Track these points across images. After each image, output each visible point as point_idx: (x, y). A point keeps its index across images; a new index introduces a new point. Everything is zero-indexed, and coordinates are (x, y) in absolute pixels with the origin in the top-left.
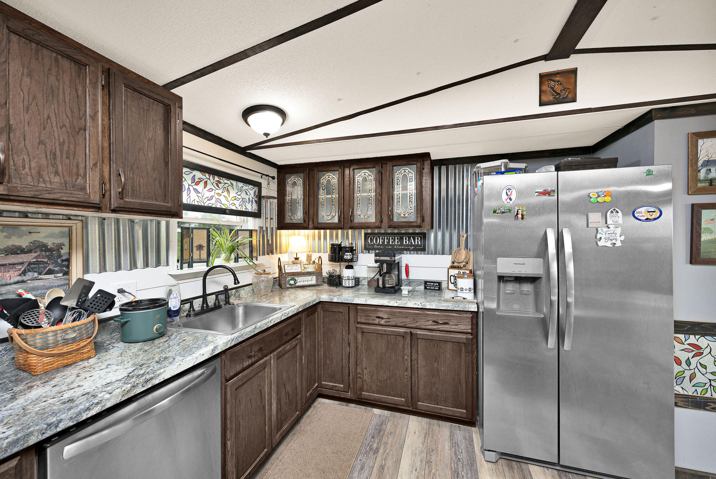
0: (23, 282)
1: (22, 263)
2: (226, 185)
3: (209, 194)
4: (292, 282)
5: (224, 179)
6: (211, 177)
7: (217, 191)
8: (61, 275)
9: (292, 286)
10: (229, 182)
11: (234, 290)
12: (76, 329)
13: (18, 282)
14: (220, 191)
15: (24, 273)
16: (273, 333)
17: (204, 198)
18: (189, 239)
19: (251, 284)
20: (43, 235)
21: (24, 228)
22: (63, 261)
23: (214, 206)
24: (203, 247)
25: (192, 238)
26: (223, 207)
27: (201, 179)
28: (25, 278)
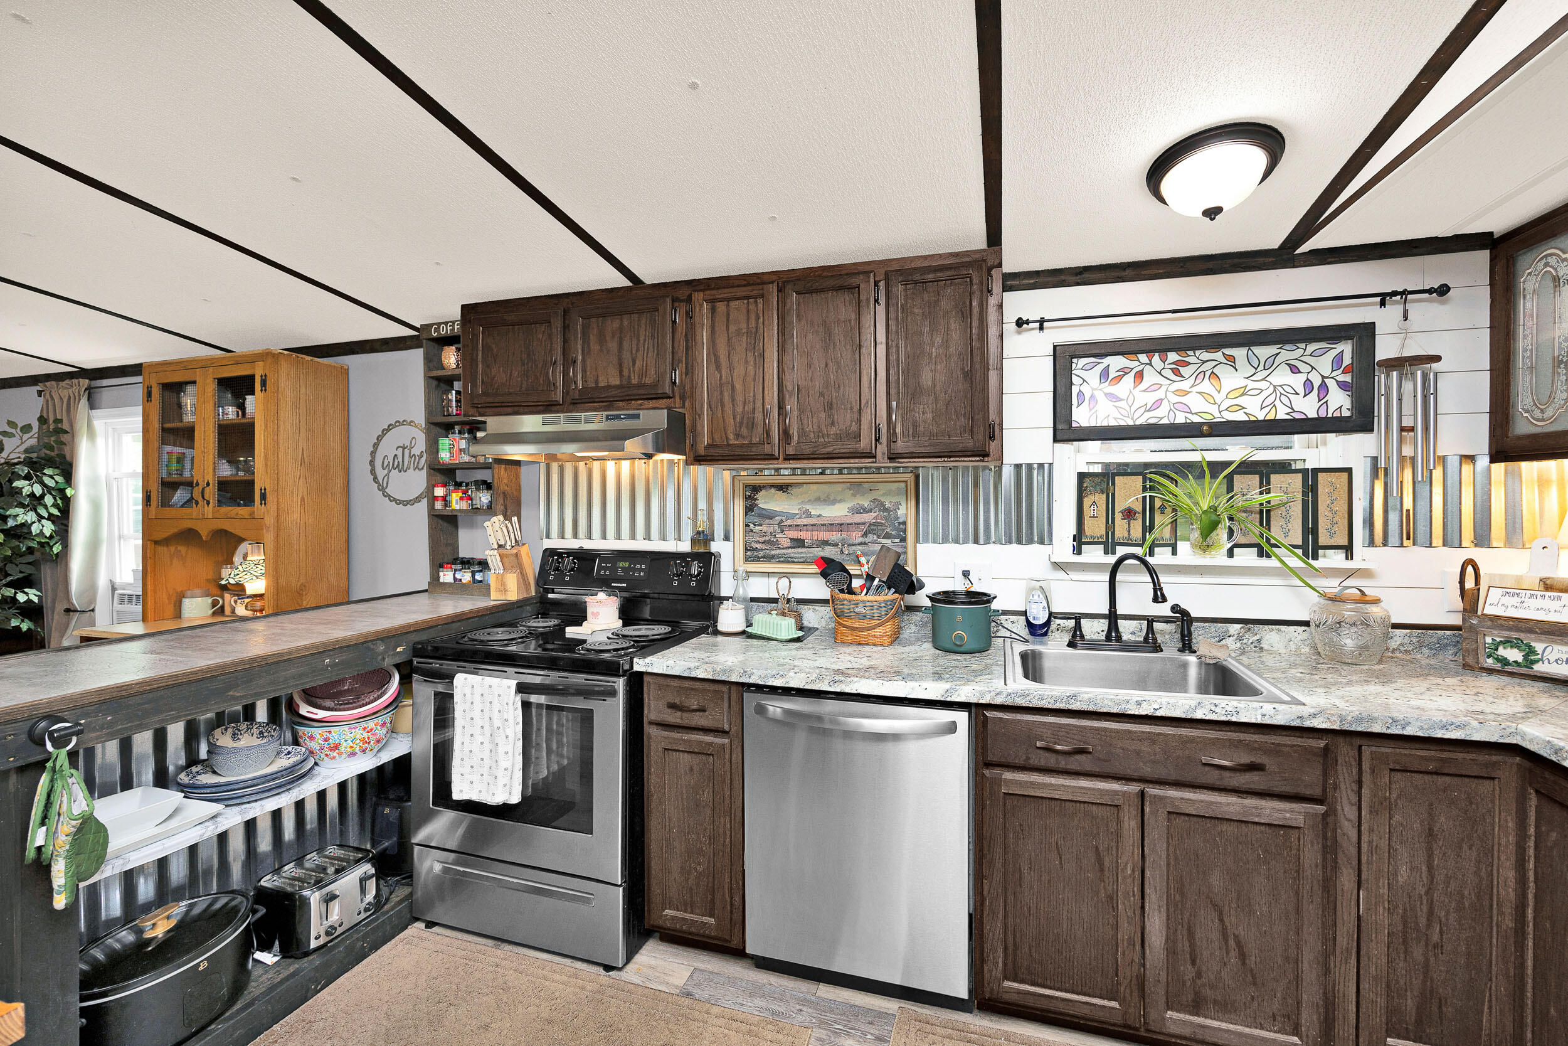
0: (865, 544)
1: (864, 523)
2: (1207, 367)
3: (1151, 398)
4: (1514, 655)
5: (1198, 353)
6: (1156, 358)
7: (1175, 386)
8: (898, 540)
9: (1508, 669)
10: (1218, 356)
11: (1238, 626)
12: (868, 604)
13: (860, 544)
14: (1185, 385)
15: (865, 535)
16: (1152, 738)
17: (1133, 409)
18: (1104, 496)
19: (1306, 624)
20: (881, 493)
21: (866, 485)
22: (900, 523)
23: (1165, 421)
24: (1135, 514)
25: (1113, 495)
26: (1196, 419)
27: (1126, 370)
28: (867, 540)
